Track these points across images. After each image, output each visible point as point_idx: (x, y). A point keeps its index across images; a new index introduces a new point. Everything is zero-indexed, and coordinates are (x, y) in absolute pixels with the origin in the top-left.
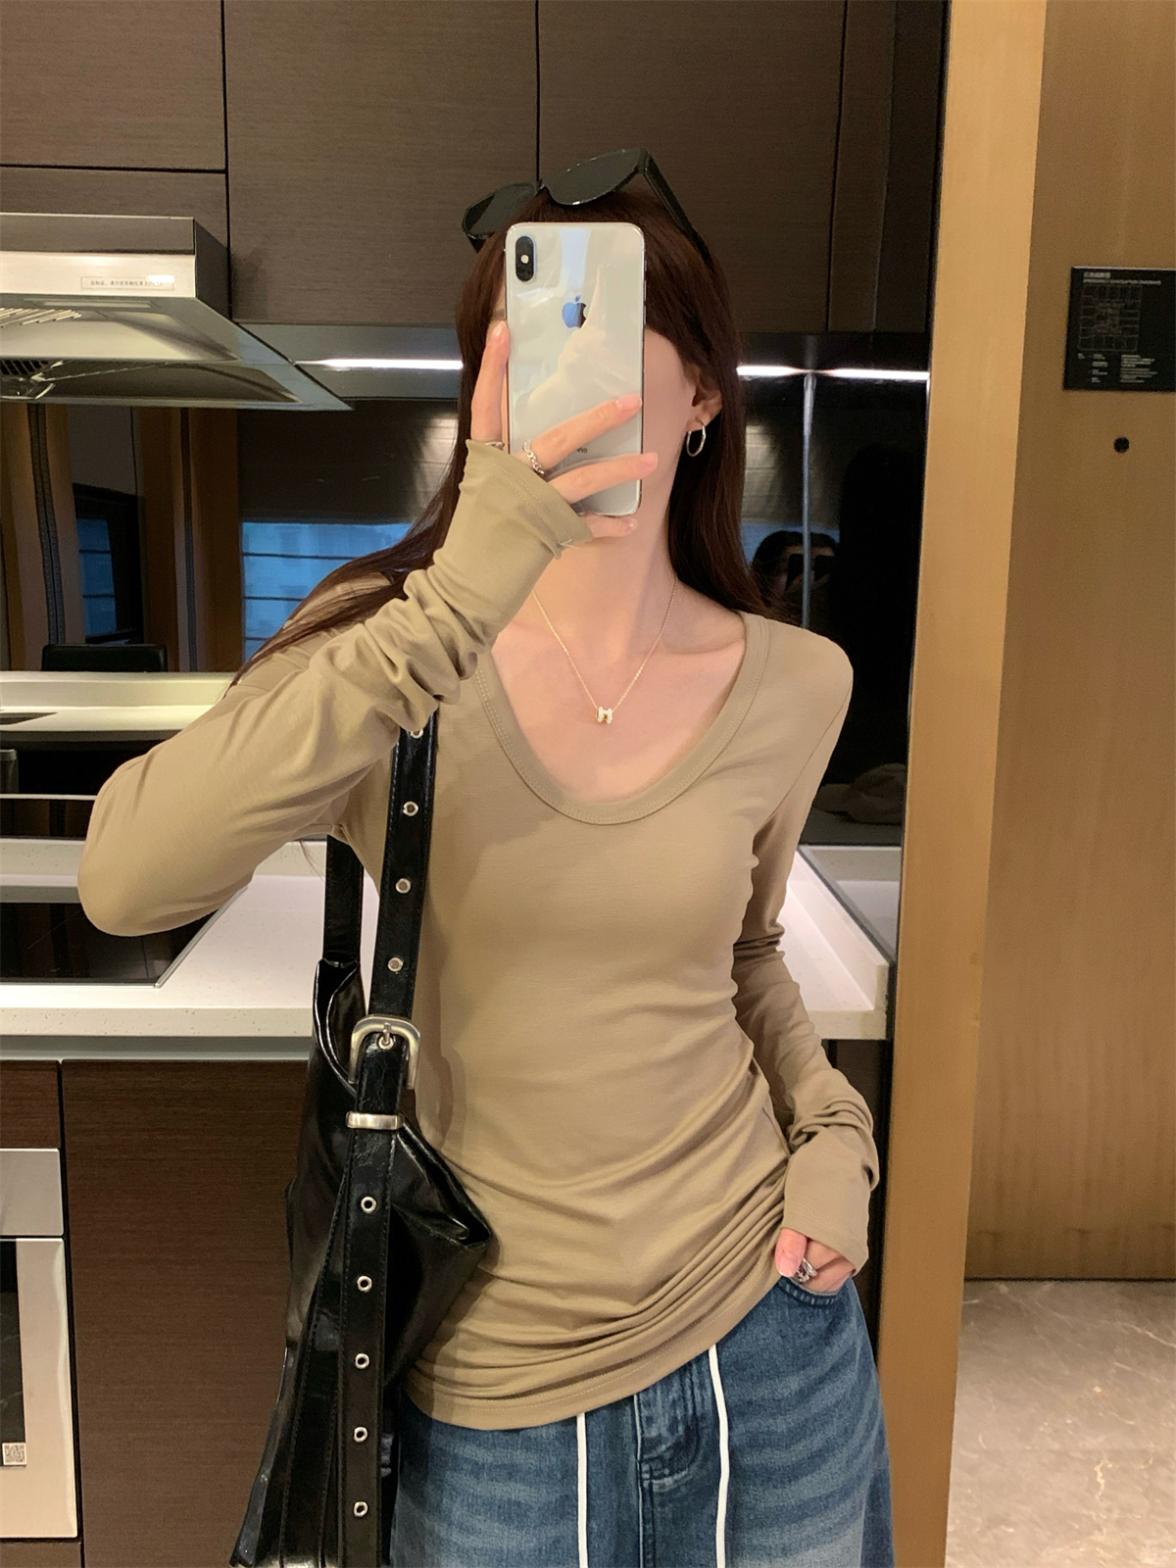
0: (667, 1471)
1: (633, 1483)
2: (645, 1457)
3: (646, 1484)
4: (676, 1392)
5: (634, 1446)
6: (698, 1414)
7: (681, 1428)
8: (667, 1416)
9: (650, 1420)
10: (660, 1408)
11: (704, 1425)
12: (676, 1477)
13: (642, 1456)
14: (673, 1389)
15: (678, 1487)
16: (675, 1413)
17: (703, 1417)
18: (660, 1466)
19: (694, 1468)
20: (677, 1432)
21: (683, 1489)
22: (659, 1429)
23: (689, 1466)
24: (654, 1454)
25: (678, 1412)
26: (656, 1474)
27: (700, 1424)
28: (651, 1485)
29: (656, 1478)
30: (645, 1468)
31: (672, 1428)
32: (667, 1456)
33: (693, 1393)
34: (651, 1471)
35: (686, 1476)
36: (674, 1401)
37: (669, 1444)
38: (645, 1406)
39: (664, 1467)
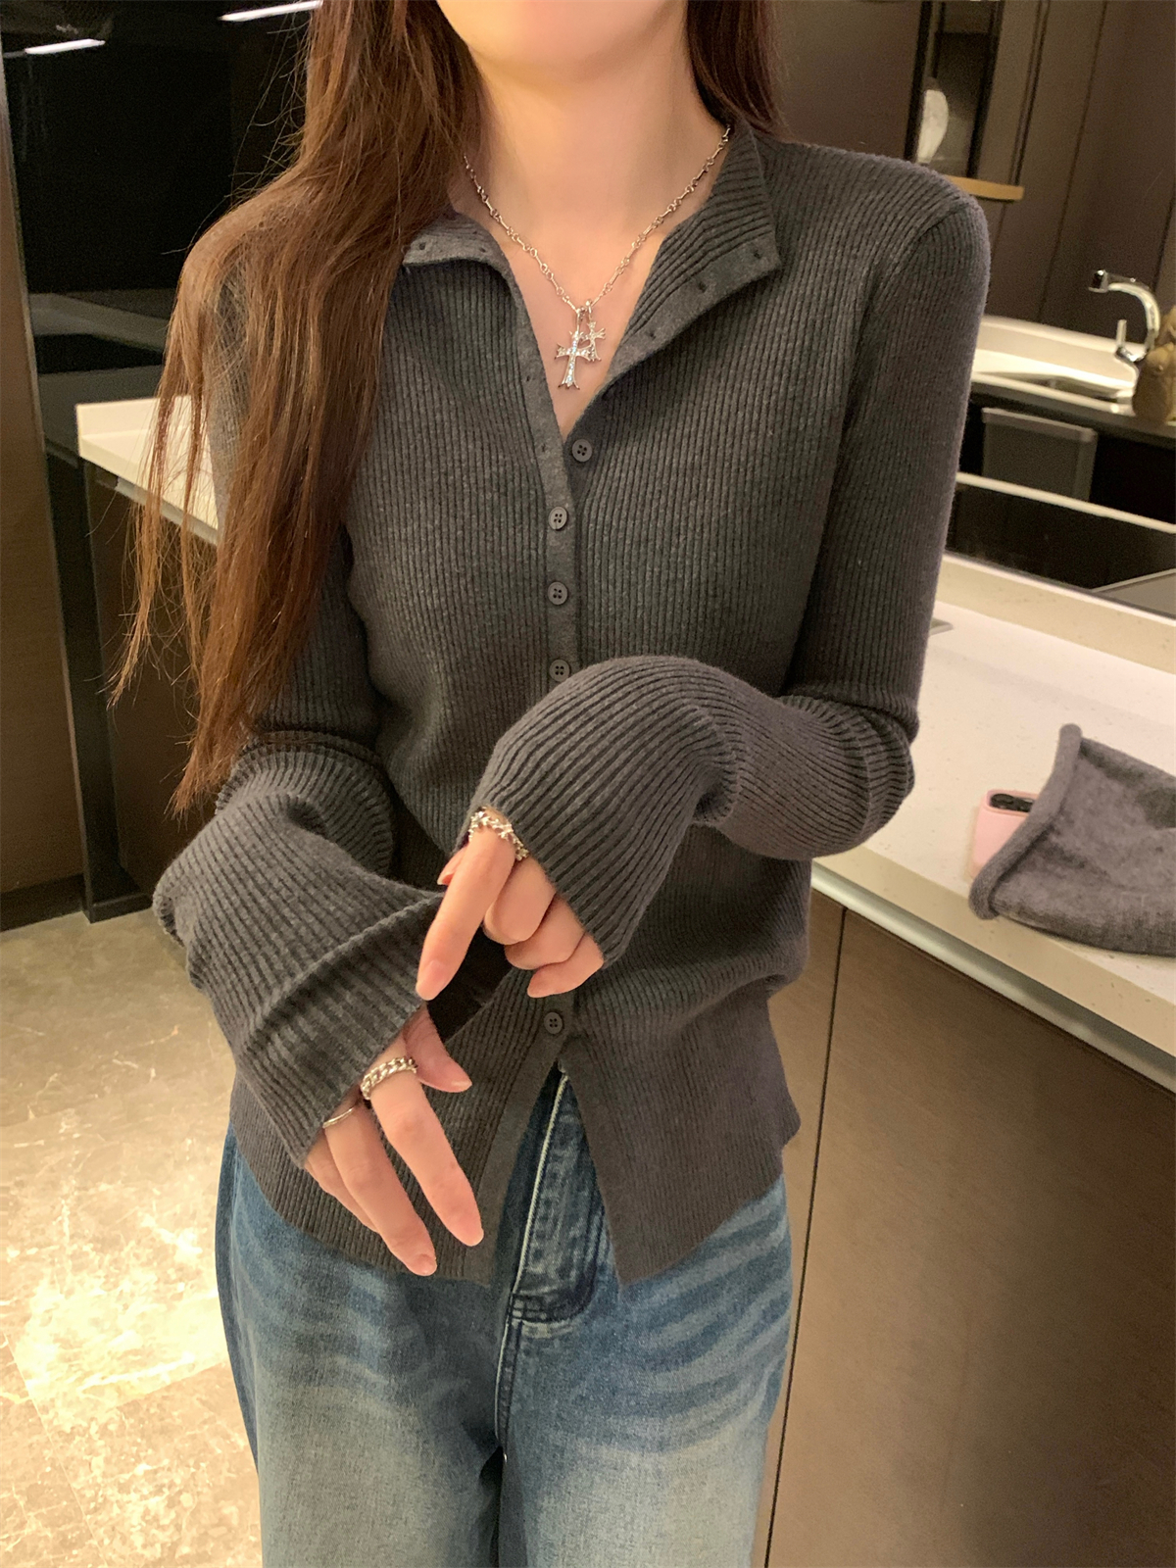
0: (543, 1316)
1: (501, 1317)
2: (522, 1292)
3: (515, 1323)
4: (580, 1228)
5: (512, 1276)
6: (599, 1262)
7: (574, 1273)
8: (561, 1254)
9: (538, 1255)
10: (556, 1243)
11: (601, 1278)
12: (556, 1325)
13: (518, 1291)
14: (578, 1225)
15: (553, 1339)
16: (572, 1253)
17: (603, 1269)
18: (537, 1307)
19: (578, 1320)
20: (569, 1276)
21: (557, 1343)
22: (546, 1268)
23: (571, 1318)
24: (533, 1293)
25: (575, 1253)
26: (530, 1315)
27: (598, 1274)
28: (521, 1324)
29: (528, 1320)
30: (519, 1304)
31: (563, 1272)
32: (548, 1300)
33: (599, 1235)
34: (525, 1310)
35: (564, 1327)
36: (574, 1239)
37: (555, 1287)
38: (538, 1236)
39: (541, 1310)
